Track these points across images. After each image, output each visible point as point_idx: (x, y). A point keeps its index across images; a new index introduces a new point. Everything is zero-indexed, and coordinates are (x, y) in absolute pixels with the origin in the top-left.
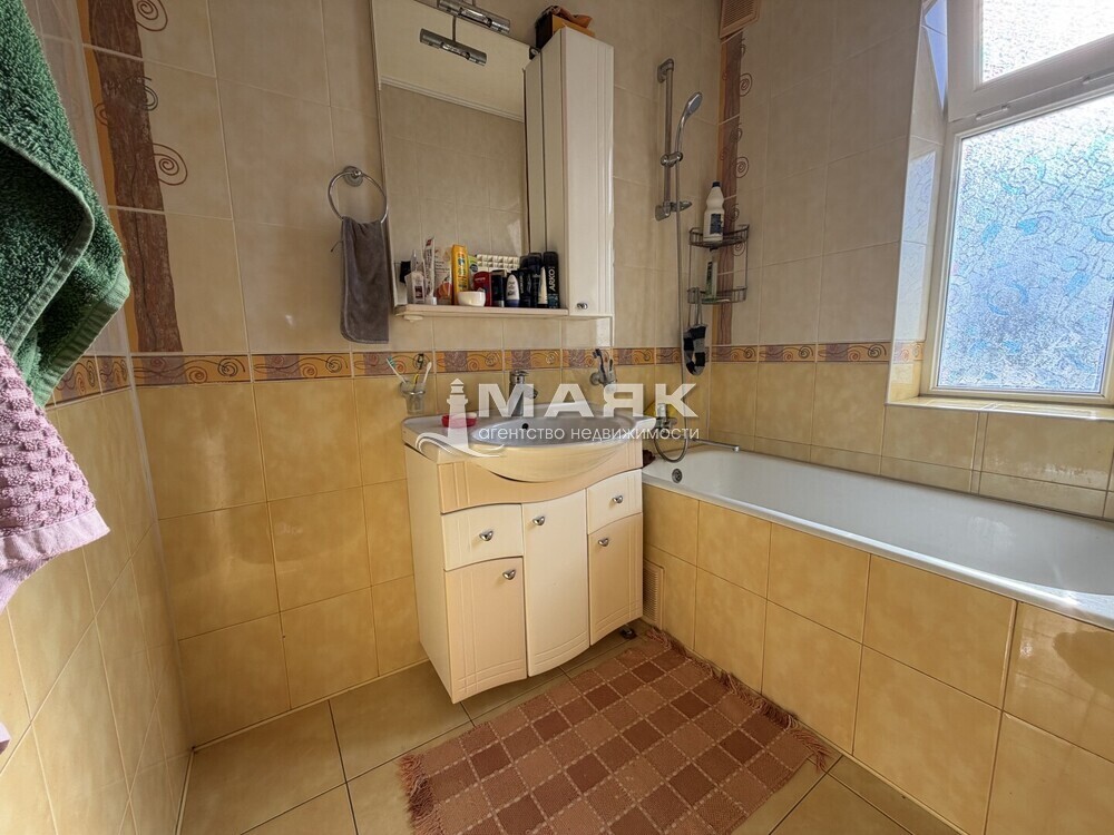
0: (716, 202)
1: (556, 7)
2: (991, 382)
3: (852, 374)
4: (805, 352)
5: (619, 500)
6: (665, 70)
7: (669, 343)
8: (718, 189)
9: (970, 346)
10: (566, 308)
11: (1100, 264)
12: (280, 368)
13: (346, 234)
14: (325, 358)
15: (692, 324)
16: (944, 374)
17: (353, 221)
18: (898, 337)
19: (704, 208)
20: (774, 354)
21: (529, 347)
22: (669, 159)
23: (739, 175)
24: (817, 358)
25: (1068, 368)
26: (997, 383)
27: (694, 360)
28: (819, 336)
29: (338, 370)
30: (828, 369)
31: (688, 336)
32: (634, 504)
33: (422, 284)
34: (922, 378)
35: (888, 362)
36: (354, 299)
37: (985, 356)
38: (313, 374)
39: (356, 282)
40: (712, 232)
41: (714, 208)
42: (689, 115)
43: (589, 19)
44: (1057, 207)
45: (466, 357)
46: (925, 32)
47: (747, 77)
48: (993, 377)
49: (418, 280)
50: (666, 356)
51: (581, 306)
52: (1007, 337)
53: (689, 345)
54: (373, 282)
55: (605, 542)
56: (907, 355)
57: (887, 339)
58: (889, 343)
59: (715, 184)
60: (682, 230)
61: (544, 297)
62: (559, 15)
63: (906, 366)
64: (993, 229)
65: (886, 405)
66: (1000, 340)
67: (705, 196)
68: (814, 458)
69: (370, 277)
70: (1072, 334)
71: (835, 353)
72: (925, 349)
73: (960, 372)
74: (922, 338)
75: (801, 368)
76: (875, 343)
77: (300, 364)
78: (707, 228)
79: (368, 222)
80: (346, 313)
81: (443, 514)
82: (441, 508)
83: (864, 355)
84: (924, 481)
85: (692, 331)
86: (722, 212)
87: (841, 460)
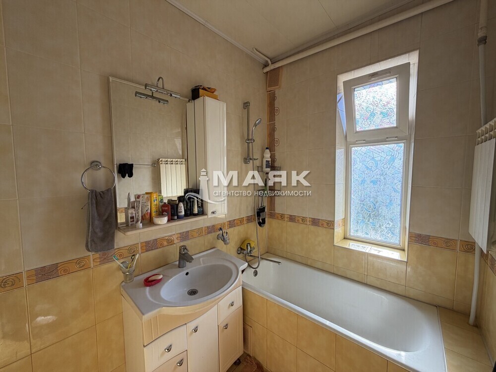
0: (268, 155)
1: (201, 86)
2: (367, 236)
3: (321, 231)
4: (304, 220)
5: (232, 305)
6: (246, 105)
7: (250, 214)
8: (268, 150)
9: (359, 221)
10: (206, 215)
11: (396, 200)
12: (45, 274)
13: (92, 199)
14: (75, 261)
15: (260, 206)
16: (352, 231)
17: (96, 191)
18: (336, 219)
19: (263, 157)
20: (292, 219)
21: (189, 229)
22: (248, 140)
23: (276, 145)
24: (308, 223)
25: (390, 234)
26: (369, 236)
27: (261, 221)
28: (309, 214)
29: (83, 266)
30: (312, 228)
31: (258, 211)
32: (239, 303)
33: (134, 215)
34: (345, 232)
35: (334, 229)
36: (95, 232)
37: (364, 226)
38: (67, 272)
39: (97, 222)
40: (266, 168)
41: (267, 158)
42: (256, 126)
43: (215, 90)
44: (382, 178)
45: (156, 242)
46: (339, 111)
47: (277, 108)
48: (367, 234)
49: (132, 213)
50: (249, 219)
51: (213, 213)
52: (371, 220)
53: (259, 215)
54: (106, 220)
55: (226, 327)
56: (339, 225)
57: (332, 220)
58: (334, 221)
59: (267, 148)
60: (255, 166)
61: (196, 210)
62: (202, 89)
63: (339, 229)
64: (363, 181)
65: (334, 245)
66: (369, 221)
67: (263, 152)
68: (309, 263)
69: (105, 217)
70: (390, 222)
71: (315, 222)
72: (345, 221)
73: (357, 231)
74: (344, 217)
75: (303, 226)
76: (329, 221)
77: (58, 268)
78: (264, 166)
79: (103, 190)
80: (89, 240)
81: (144, 346)
82: (144, 343)
83: (325, 225)
84: (348, 276)
85: (260, 209)
86: (270, 160)
87: (319, 265)
